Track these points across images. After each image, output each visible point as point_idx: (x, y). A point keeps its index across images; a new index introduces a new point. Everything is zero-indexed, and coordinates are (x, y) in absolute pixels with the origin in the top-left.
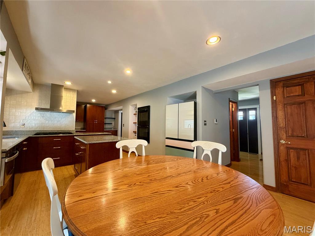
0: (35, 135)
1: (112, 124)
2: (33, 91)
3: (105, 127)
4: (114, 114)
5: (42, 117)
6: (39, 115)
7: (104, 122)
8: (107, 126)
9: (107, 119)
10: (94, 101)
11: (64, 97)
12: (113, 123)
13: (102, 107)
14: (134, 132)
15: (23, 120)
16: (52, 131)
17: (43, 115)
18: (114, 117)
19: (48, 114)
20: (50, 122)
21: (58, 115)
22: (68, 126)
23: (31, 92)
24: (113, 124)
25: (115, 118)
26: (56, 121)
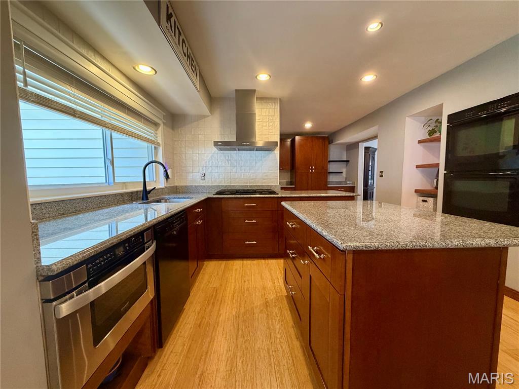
0: (217, 193)
1: (342, 173)
2: (211, 113)
3: (328, 180)
4: (345, 152)
5: (227, 160)
6: (223, 158)
7: (327, 170)
8: (332, 178)
9: (332, 163)
10: (308, 126)
11: (257, 118)
12: (344, 171)
13: (324, 138)
14: (416, 191)
15: (203, 167)
16: (242, 186)
17: (228, 157)
18: (345, 160)
19: (235, 154)
20: (239, 170)
21: (251, 157)
22: (266, 178)
23: (209, 116)
24: (344, 174)
25: (348, 161)
26: (248, 168)
